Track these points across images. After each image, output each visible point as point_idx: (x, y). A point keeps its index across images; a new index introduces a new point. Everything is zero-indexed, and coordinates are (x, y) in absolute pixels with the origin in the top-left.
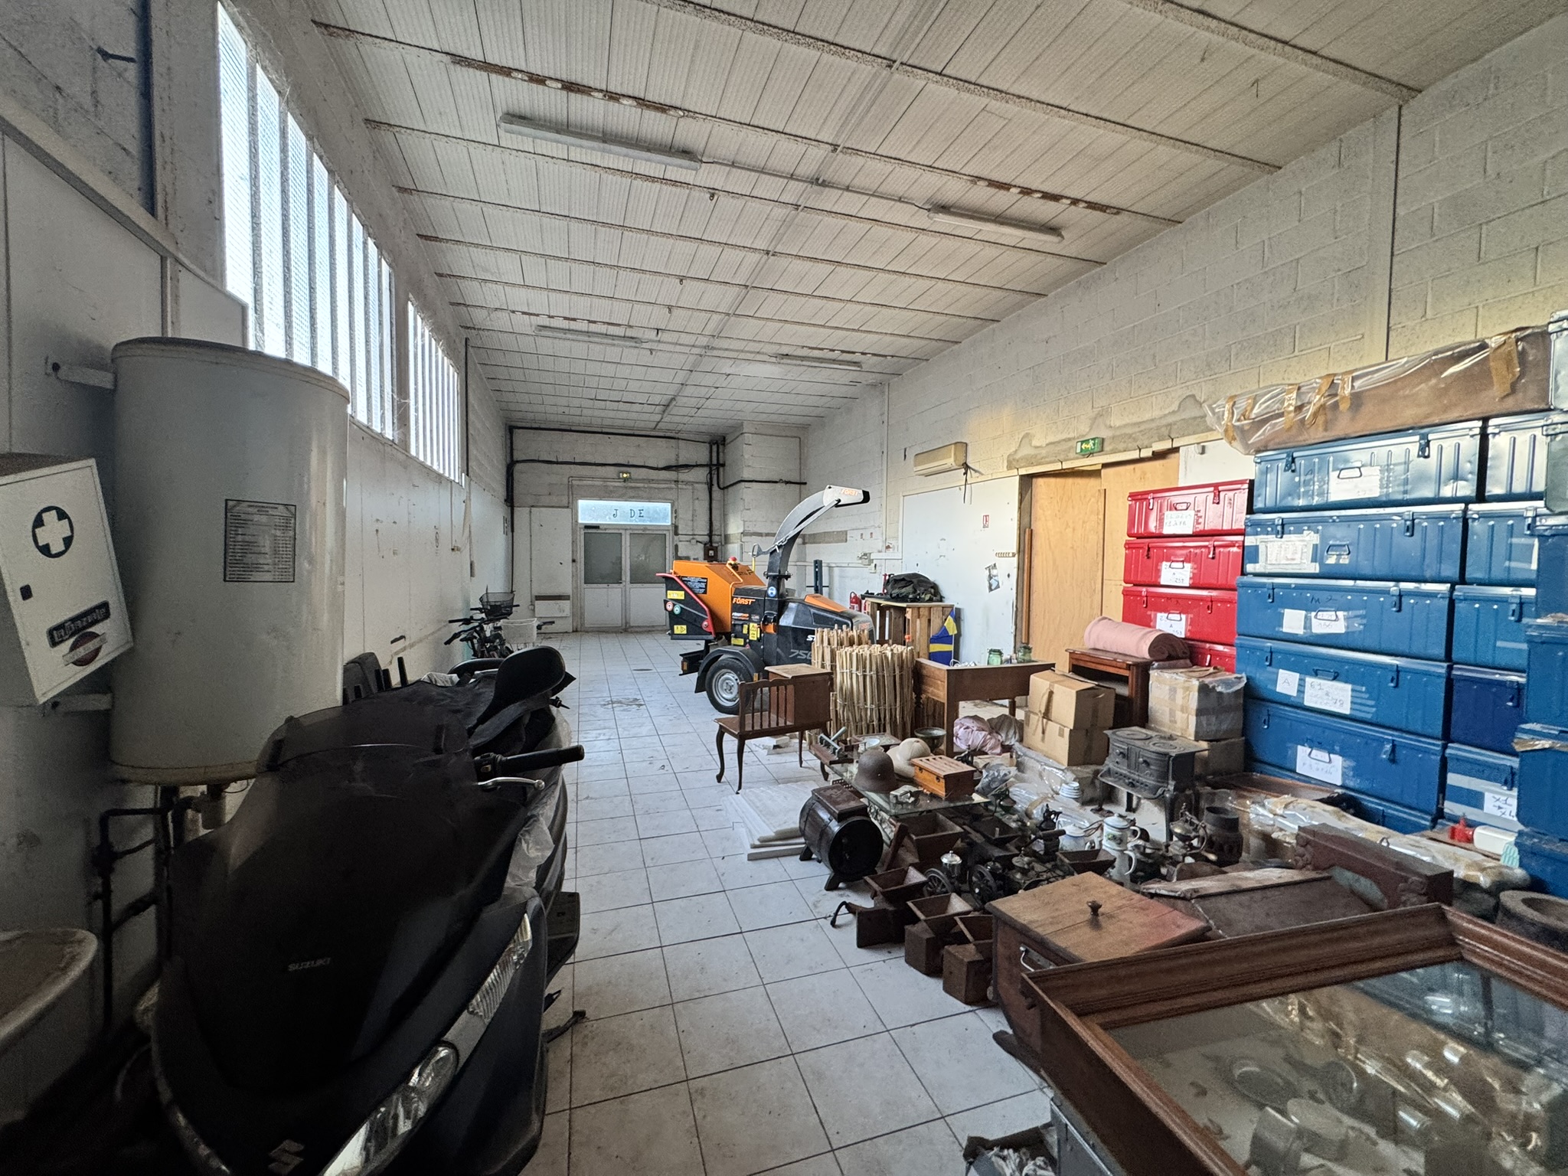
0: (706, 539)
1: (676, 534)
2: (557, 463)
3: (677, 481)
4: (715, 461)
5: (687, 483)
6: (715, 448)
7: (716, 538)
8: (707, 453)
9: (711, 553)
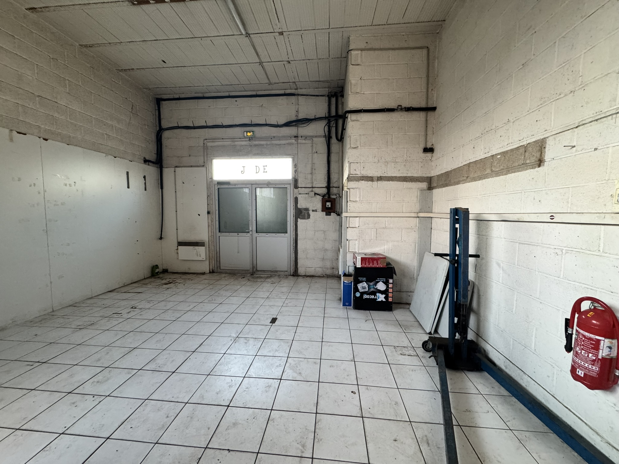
0: (324, 191)
1: (296, 187)
2: (194, 128)
3: (296, 137)
4: (333, 113)
5: (306, 138)
6: (333, 100)
7: (334, 191)
8: (326, 105)
9: (329, 204)
